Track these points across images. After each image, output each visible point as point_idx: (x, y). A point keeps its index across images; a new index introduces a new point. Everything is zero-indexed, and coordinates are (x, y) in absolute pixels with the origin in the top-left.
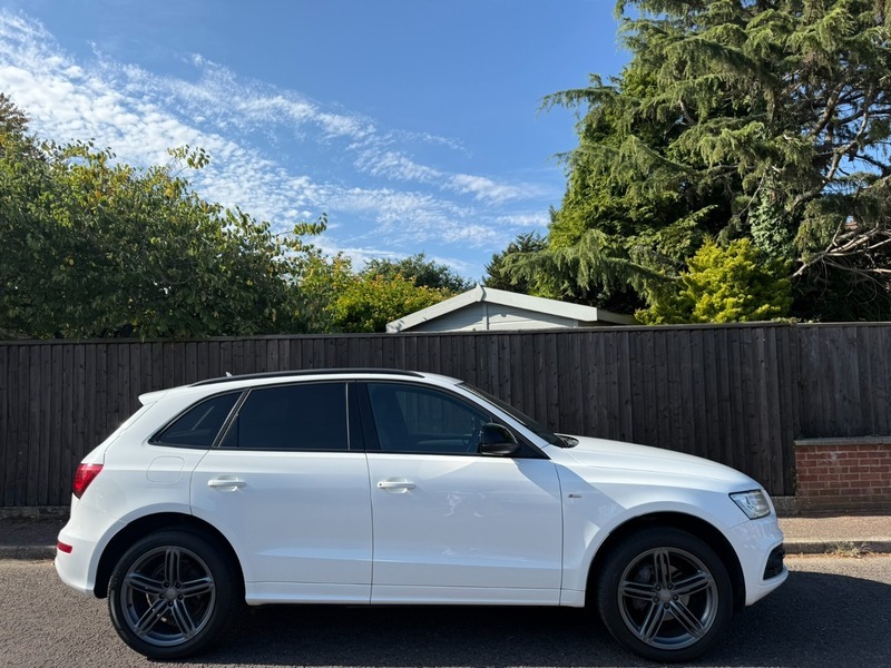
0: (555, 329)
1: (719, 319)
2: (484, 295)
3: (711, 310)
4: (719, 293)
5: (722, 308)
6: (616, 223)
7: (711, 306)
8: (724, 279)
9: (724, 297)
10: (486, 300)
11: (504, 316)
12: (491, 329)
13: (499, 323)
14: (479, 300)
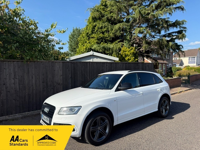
0: (110, 62)
1: (130, 61)
2: (93, 53)
3: (129, 60)
4: (130, 56)
5: (130, 59)
6: (103, 40)
7: (129, 59)
8: (131, 54)
9: (131, 57)
10: (94, 55)
11: (97, 59)
12: (93, 61)
13: (96, 60)
14: (92, 55)
